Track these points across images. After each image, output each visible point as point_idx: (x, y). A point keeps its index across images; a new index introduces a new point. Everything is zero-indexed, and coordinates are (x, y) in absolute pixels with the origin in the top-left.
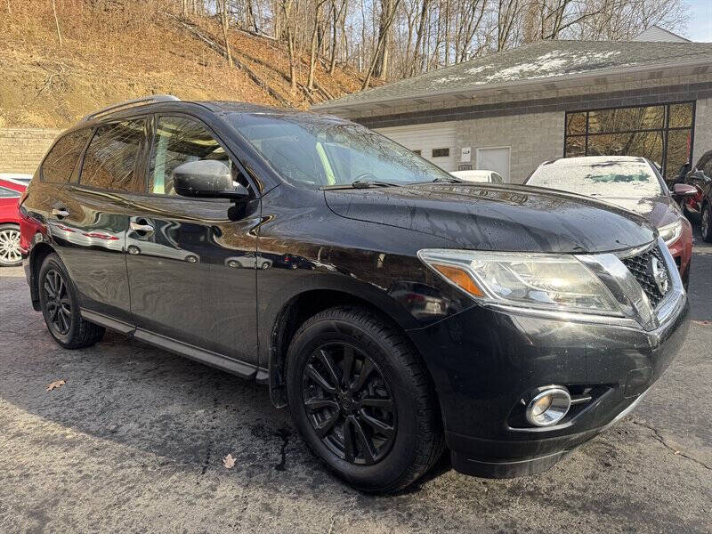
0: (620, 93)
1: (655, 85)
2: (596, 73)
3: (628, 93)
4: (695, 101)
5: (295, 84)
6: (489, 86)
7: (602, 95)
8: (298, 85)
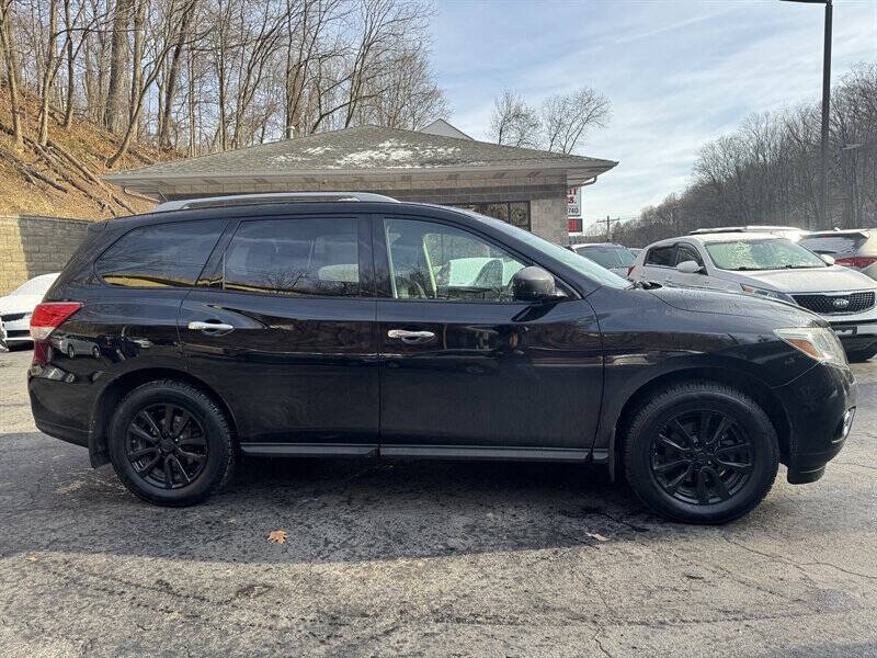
0: (468, 190)
1: (497, 185)
2: (450, 168)
3: (475, 190)
4: (529, 203)
5: (20, 139)
6: (342, 172)
7: (452, 191)
8: (26, 140)
